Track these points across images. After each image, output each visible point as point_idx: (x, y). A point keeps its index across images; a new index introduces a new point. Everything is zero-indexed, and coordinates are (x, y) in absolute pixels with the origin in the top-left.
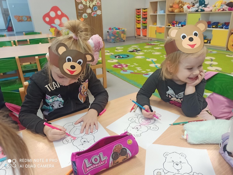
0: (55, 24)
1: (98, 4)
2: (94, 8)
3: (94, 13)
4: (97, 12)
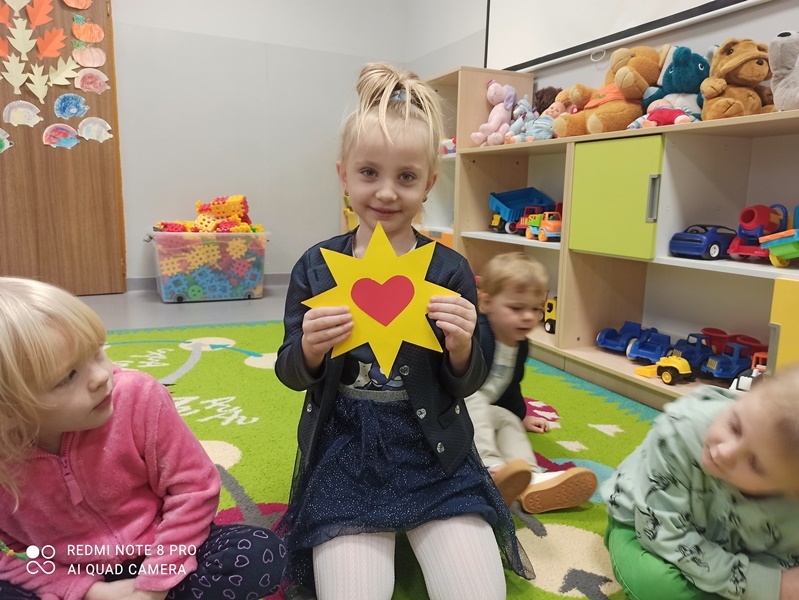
1: (91, 86)
2: (64, 100)
3: (56, 129)
4: (83, 125)
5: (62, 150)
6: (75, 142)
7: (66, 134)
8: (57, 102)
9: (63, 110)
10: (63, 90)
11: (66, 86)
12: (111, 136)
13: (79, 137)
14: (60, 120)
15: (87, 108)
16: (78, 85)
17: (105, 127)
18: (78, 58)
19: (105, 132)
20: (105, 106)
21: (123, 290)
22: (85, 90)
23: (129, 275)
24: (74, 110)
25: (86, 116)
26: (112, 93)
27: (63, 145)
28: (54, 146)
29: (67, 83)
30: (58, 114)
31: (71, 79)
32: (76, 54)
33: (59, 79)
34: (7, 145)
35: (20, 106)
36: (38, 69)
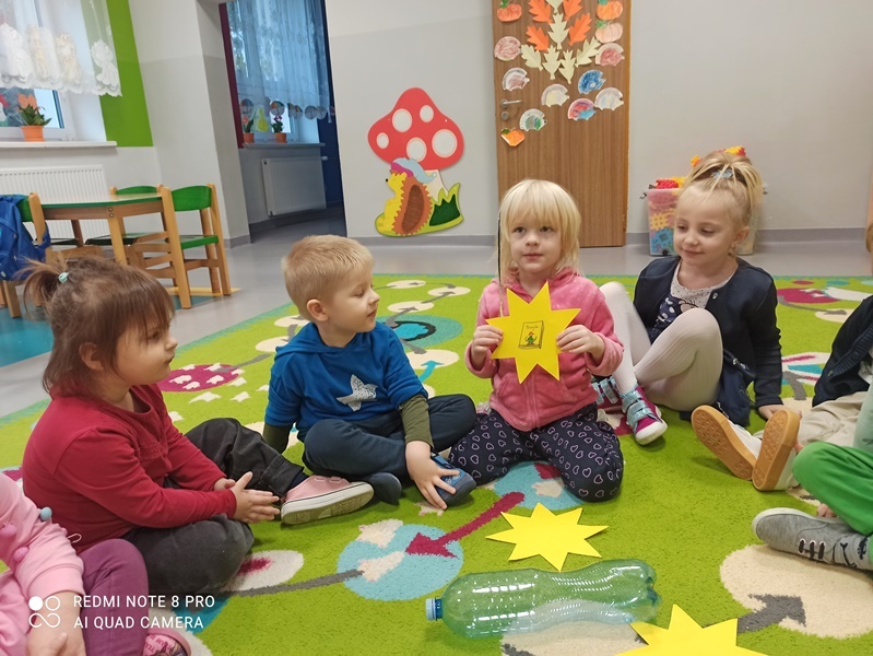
0: (408, 158)
1: (609, 60)
2: (586, 77)
3: (579, 103)
4: (600, 96)
5: (581, 121)
6: (591, 114)
7: (583, 106)
8: (581, 80)
9: (585, 86)
10: (586, 68)
11: (588, 65)
12: (622, 103)
13: (595, 109)
14: (582, 96)
15: (604, 81)
16: (597, 62)
17: (617, 95)
18: (599, 37)
19: (617, 99)
20: (619, 76)
21: (623, 244)
22: (604, 65)
23: (628, 230)
24: (593, 85)
25: (603, 88)
26: (626, 63)
27: (583, 117)
28: (576, 119)
29: (590, 61)
30: (580, 91)
31: (593, 58)
32: (598, 33)
33: (584, 60)
34: (543, 124)
35: (554, 89)
36: (568, 55)
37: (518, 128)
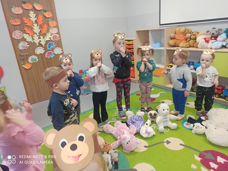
1: (55, 39)
2: (49, 44)
3: (49, 52)
4: (55, 50)
5: (51, 58)
6: (54, 55)
7: (51, 53)
8: (48, 45)
9: (49, 47)
10: (49, 42)
11: (49, 40)
12: (62, 52)
14: (49, 50)
15: (55, 45)
16: (52, 40)
17: (60, 50)
18: (51, 32)
20: (59, 44)
22: (54, 40)
24: (52, 47)
25: (55, 48)
26: (60, 40)
28: (49, 58)
31: (50, 38)
32: (50, 31)
33: (47, 39)
34: (37, 60)
35: (39, 48)
36: (42, 37)
37: (28, 62)
